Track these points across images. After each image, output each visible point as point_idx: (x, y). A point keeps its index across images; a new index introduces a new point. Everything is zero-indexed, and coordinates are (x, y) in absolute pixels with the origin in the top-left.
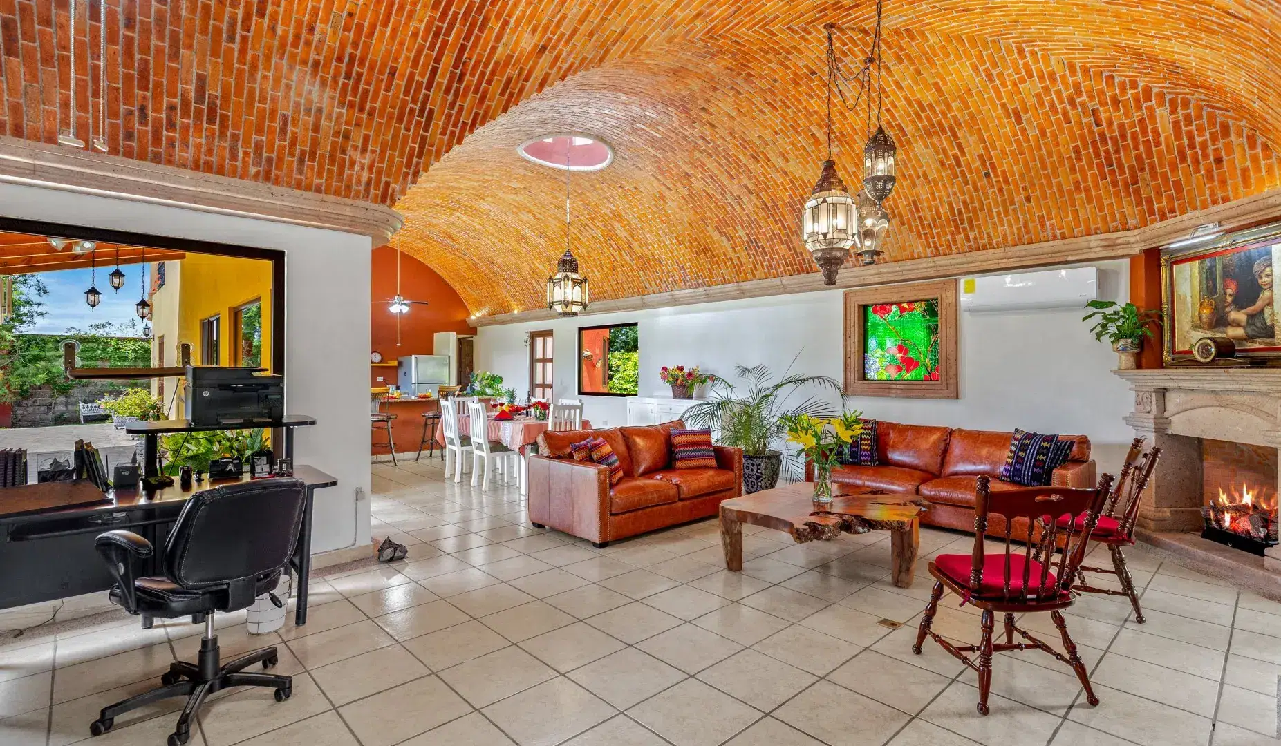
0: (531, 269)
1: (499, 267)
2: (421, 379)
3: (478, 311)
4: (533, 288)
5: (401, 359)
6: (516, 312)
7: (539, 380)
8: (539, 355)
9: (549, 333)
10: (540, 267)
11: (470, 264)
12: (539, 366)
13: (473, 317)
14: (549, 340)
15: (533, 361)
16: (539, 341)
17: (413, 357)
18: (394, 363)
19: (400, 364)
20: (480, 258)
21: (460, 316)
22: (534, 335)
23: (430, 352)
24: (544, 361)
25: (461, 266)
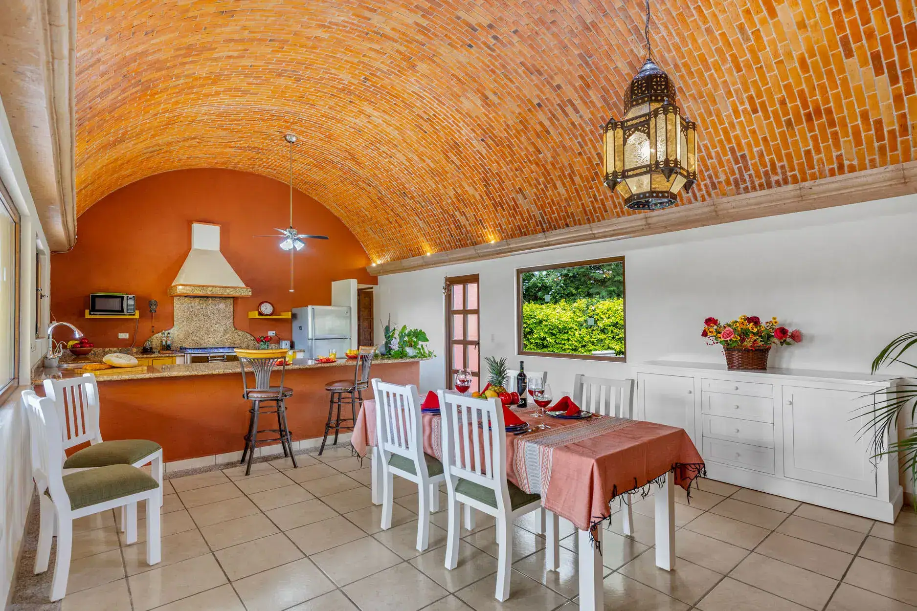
0: (457, 195)
1: (412, 198)
2: (319, 334)
3: (379, 257)
4: (456, 222)
5: (295, 310)
6: (428, 254)
7: (458, 335)
8: (457, 305)
9: (475, 279)
10: (471, 191)
11: (375, 198)
12: (458, 319)
13: (374, 265)
14: (472, 288)
15: (450, 313)
16: (458, 289)
17: (310, 308)
18: (288, 315)
19: (294, 316)
20: (388, 188)
21: (360, 263)
22: (451, 282)
23: (328, 302)
24: (465, 312)
25: (364, 203)
